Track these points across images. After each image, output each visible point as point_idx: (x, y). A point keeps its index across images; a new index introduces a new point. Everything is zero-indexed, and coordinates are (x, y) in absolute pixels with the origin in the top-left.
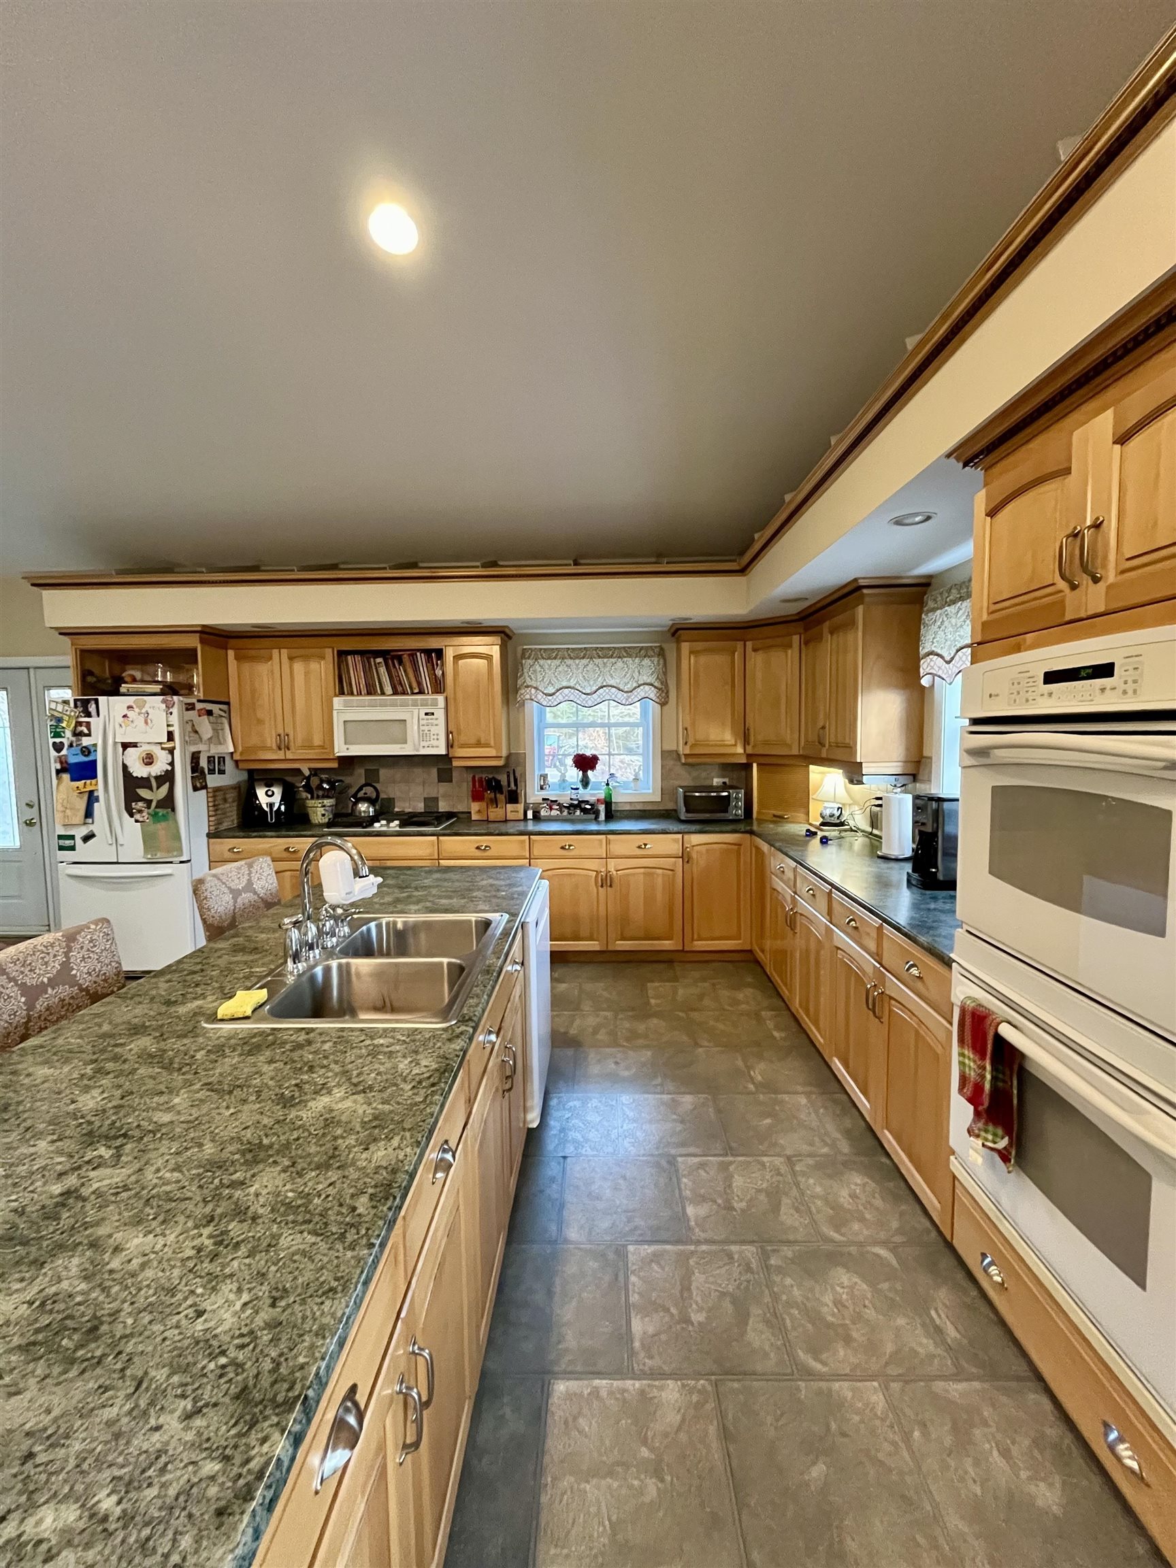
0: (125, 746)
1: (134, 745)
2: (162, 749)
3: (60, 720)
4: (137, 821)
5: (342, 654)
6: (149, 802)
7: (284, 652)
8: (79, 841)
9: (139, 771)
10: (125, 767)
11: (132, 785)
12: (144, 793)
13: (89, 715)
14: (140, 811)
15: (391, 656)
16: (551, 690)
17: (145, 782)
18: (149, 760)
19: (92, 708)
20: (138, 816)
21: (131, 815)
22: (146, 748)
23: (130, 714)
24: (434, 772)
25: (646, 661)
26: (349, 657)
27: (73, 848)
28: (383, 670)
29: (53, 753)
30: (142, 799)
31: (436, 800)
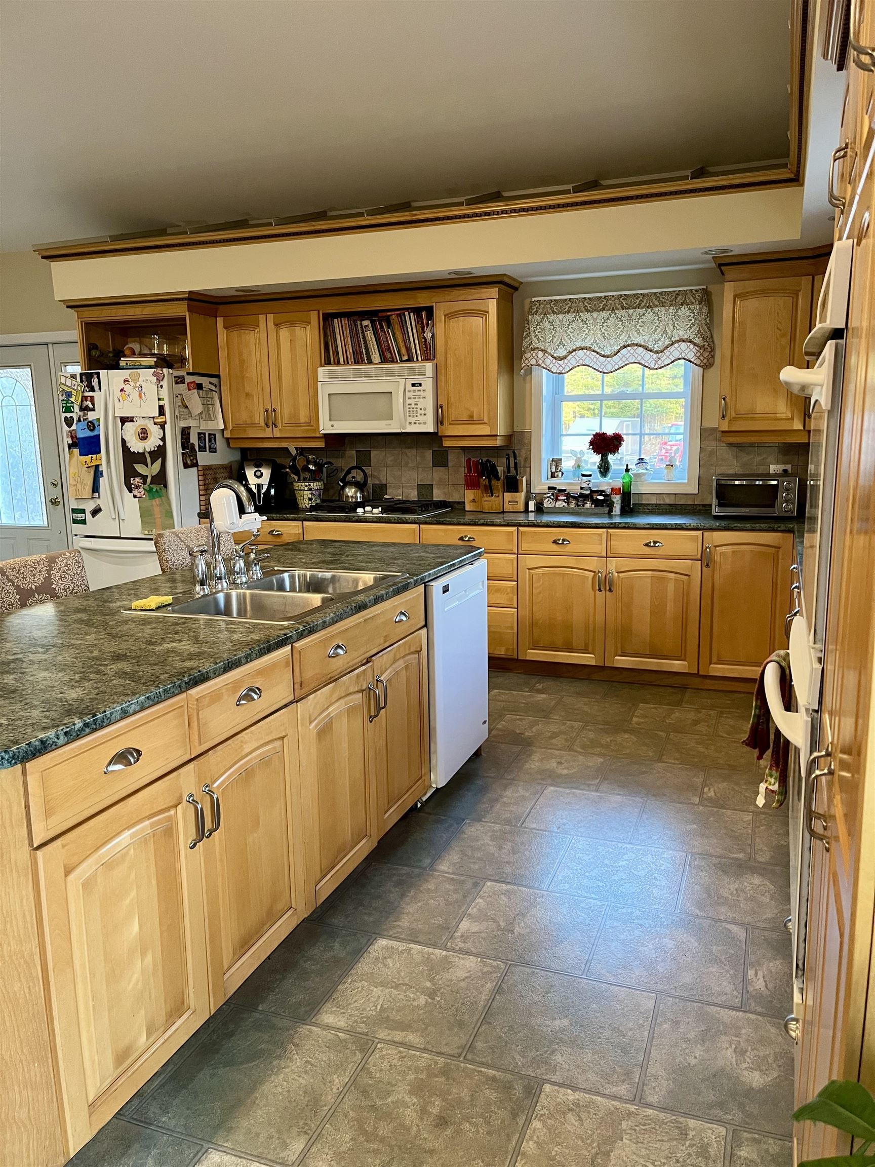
0: (124, 420)
1: (131, 420)
2: (155, 423)
3: (69, 395)
4: (135, 497)
5: (328, 318)
6: (145, 478)
7: (270, 317)
8: (88, 516)
9: (136, 446)
10: (124, 442)
11: (131, 459)
12: (140, 468)
13: (92, 389)
14: (137, 487)
15: (380, 318)
16: (562, 352)
17: (140, 458)
18: (144, 435)
19: (95, 382)
20: (135, 492)
21: (130, 491)
22: (140, 423)
23: (127, 387)
24: (429, 454)
25: (684, 311)
26: (336, 320)
27: (83, 522)
28: (370, 334)
29: (66, 428)
30: (139, 475)
31: (430, 487)
